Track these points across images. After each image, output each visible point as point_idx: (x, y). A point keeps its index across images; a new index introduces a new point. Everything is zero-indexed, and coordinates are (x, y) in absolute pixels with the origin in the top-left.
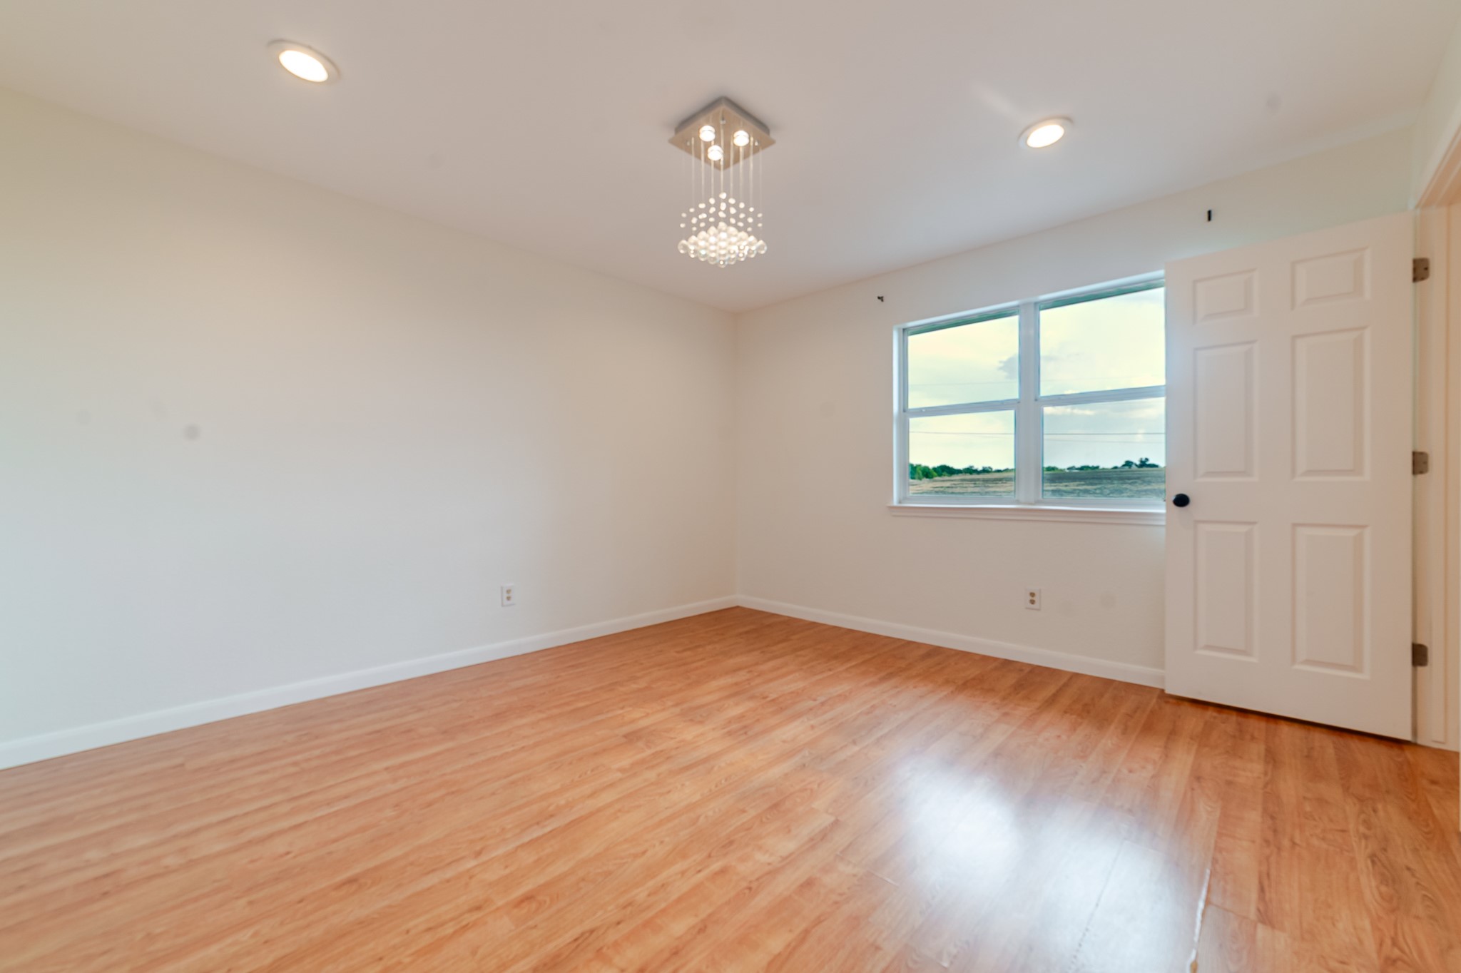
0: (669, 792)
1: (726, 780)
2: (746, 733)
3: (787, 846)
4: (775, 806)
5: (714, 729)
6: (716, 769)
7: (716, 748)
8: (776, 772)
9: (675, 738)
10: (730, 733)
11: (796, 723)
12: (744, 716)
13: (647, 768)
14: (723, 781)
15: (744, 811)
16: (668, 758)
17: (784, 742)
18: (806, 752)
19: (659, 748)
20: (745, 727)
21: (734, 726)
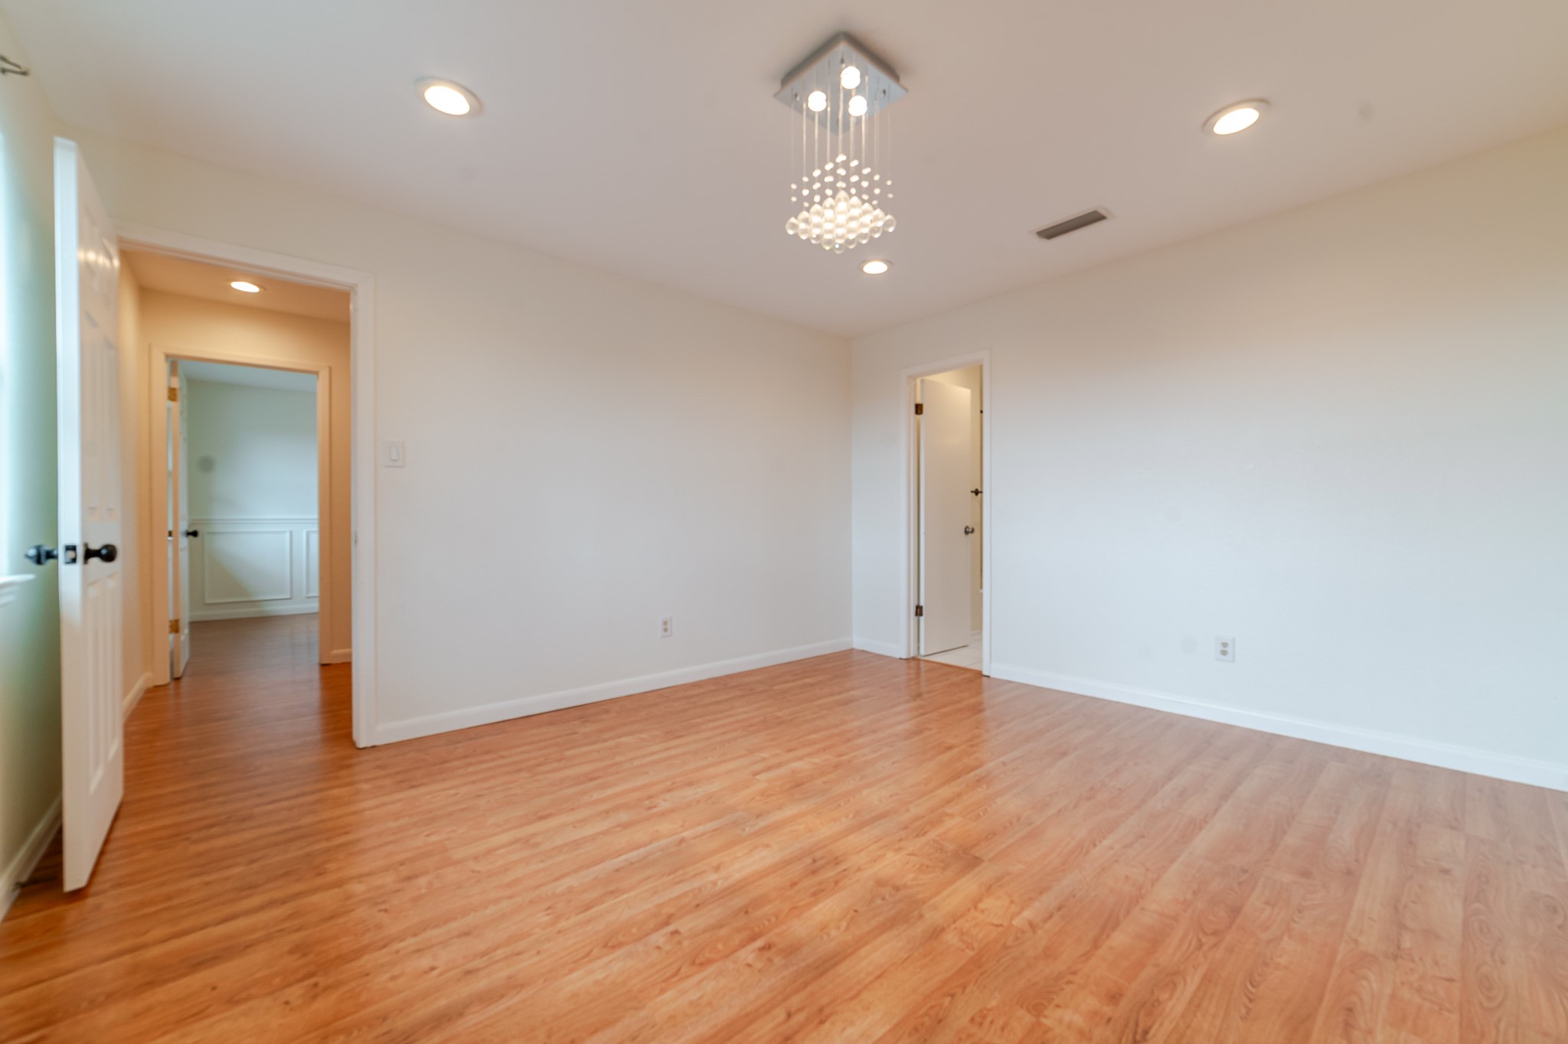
0: (891, 796)
1: (840, 805)
2: (815, 861)
3: (796, 765)
4: (798, 785)
5: (859, 869)
6: (851, 816)
7: (854, 840)
8: (790, 811)
9: (909, 855)
10: (837, 861)
11: (737, 876)
12: (814, 894)
13: (923, 817)
14: (842, 804)
15: (824, 783)
16: (906, 828)
17: (767, 846)
18: (748, 830)
19: (923, 840)
20: (814, 872)
21: (830, 874)
